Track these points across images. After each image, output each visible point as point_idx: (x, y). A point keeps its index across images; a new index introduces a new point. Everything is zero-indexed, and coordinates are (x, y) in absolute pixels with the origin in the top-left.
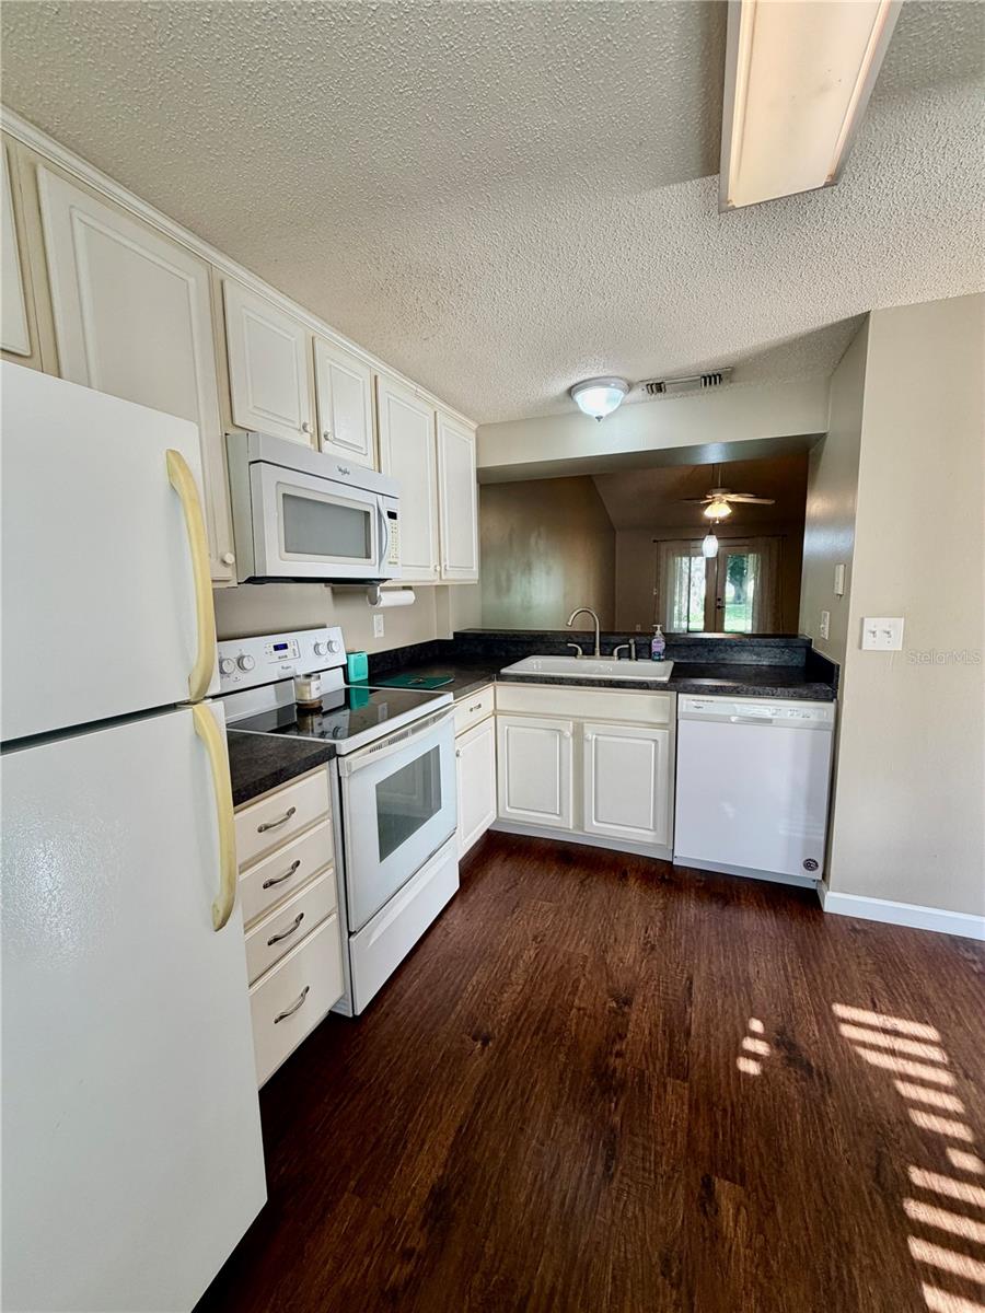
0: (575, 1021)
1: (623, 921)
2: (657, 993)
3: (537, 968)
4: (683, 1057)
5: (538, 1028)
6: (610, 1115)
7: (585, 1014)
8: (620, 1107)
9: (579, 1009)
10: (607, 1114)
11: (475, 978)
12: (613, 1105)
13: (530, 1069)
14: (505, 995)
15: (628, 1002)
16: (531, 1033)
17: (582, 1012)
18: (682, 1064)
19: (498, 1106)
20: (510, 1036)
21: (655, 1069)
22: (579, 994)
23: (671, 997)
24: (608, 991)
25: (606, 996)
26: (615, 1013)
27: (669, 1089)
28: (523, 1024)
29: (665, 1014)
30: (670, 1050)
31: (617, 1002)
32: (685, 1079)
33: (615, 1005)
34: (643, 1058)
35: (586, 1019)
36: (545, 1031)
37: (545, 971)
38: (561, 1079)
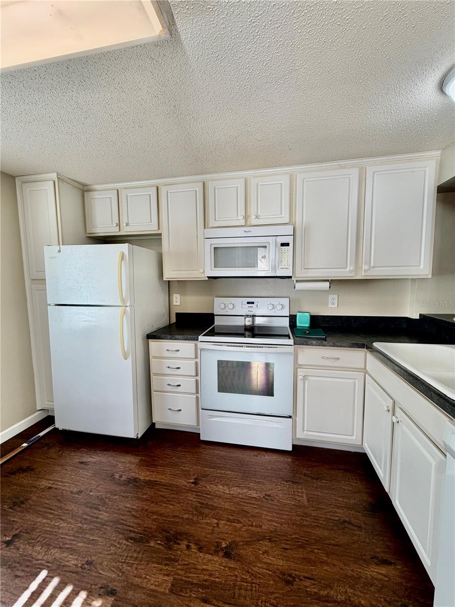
0: (209, 521)
1: (312, 557)
2: (239, 579)
3: (243, 499)
4: (187, 593)
5: (202, 504)
6: (155, 540)
7: (214, 527)
8: (157, 546)
9: (217, 524)
10: (155, 539)
11: (230, 472)
12: (159, 542)
13: (180, 503)
14: (221, 487)
15: (227, 555)
16: (200, 501)
17: (215, 525)
18: (181, 591)
19: (164, 492)
20: (197, 492)
21: (178, 569)
22: (229, 523)
23: (237, 591)
24: (234, 542)
25: (230, 540)
26: (218, 546)
27: (166, 578)
28: (204, 497)
29: (220, 583)
30: (192, 584)
31: (225, 548)
32: (171, 591)
33: (224, 545)
34: (186, 563)
35: (211, 528)
36: (201, 507)
37: (242, 504)
38: (175, 516)
